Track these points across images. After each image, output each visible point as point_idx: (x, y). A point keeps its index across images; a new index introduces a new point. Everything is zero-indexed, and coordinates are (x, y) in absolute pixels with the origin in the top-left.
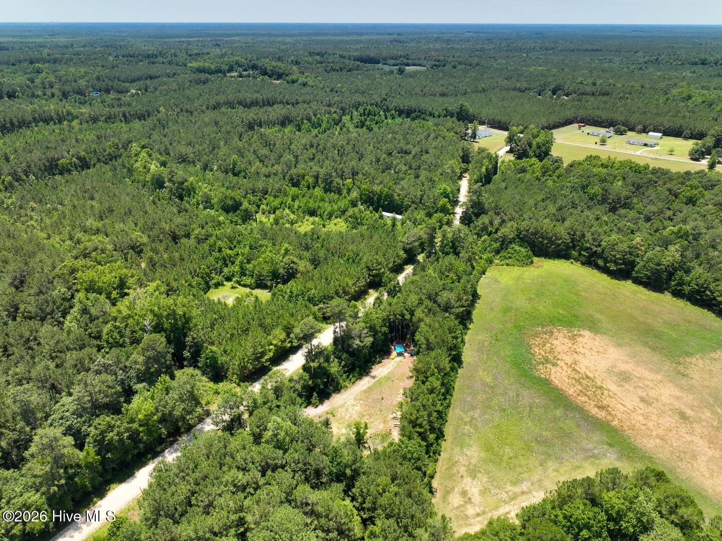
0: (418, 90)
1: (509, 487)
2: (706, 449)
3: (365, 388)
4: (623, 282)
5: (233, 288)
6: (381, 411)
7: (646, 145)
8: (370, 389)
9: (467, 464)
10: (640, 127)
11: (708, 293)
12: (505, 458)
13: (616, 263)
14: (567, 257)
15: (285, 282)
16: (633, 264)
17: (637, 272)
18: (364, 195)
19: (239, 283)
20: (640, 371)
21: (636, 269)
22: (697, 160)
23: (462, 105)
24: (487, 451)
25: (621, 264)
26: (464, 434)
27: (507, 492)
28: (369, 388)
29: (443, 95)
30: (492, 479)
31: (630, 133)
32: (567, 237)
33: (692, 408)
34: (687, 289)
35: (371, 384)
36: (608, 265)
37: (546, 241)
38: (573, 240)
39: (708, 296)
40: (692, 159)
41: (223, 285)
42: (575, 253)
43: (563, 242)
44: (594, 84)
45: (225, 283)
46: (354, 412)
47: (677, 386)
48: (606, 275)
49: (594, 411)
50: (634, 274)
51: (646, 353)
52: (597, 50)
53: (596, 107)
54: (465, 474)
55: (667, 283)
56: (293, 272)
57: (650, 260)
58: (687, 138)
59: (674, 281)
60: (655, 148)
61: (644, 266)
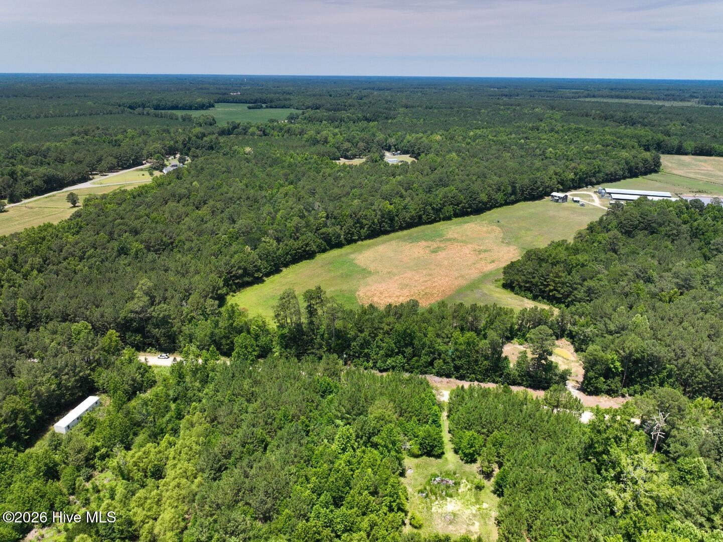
13: (259, 270)
34: (290, 258)
36: (254, 276)
59: (280, 259)
61: (267, 262)
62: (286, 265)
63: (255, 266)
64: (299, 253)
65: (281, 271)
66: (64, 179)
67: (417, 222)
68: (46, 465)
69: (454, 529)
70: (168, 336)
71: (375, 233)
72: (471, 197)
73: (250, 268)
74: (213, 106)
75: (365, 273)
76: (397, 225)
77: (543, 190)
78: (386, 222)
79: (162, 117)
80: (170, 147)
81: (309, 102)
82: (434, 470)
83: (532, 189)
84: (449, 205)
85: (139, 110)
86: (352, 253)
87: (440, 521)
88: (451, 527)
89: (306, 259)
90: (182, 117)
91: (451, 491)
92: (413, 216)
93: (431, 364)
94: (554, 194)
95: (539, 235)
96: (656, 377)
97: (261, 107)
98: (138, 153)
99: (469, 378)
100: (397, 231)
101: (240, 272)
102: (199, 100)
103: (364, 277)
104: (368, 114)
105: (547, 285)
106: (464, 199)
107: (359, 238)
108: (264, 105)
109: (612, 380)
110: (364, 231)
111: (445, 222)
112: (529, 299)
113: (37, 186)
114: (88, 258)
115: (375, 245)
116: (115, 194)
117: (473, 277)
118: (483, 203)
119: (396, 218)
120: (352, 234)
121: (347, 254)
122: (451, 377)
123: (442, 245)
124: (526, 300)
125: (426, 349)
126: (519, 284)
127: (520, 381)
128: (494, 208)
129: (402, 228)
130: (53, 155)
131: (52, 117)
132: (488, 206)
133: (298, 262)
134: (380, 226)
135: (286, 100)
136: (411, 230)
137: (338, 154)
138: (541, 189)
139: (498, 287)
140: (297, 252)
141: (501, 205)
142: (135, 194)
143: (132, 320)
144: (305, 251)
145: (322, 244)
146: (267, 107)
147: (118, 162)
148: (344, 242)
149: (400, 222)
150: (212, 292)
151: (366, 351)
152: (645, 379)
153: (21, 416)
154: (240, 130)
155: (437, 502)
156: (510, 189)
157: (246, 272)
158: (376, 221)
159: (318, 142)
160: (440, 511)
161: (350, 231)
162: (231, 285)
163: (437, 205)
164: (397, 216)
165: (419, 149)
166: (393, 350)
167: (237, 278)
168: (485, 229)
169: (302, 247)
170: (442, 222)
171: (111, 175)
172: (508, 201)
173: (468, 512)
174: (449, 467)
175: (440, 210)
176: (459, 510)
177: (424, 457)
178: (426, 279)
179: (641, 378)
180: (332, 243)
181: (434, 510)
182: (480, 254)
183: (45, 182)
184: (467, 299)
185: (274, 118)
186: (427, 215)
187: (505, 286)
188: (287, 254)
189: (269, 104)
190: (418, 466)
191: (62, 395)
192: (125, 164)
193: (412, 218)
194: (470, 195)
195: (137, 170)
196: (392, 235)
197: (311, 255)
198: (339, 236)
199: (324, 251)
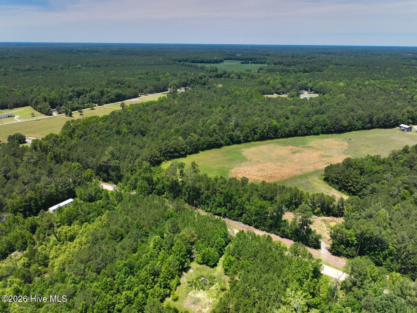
7: (9, 117)
13: (183, 150)
17: (188, 150)
34: (205, 146)
40: (47, 115)
42: (162, 158)
50: (188, 152)
58: (11, 108)
59: (199, 146)
60: (17, 116)
61: (190, 146)
62: (203, 150)
63: (181, 148)
64: (211, 144)
65: (199, 152)
66: (125, 96)
67: (294, 134)
68: (32, 224)
69: (193, 307)
70: (117, 177)
71: (263, 138)
72: (335, 122)
73: (178, 148)
74: (223, 62)
75: (244, 159)
76: (279, 135)
77: (394, 122)
78: (272, 133)
79: (191, 67)
80: (184, 83)
81: (276, 61)
82: (205, 273)
83: (385, 121)
84: (318, 126)
85: (182, 63)
86: (244, 148)
87: (189, 301)
88: (192, 306)
89: (216, 148)
90: (201, 66)
91: (206, 287)
92: (291, 130)
93: (241, 215)
94: (402, 125)
95: (374, 151)
96: (380, 253)
97: (249, 63)
98: (166, 84)
99: (261, 228)
100: (279, 138)
101: (172, 150)
102: (216, 58)
103: (242, 162)
104: (307, 69)
105: (348, 182)
106: (330, 123)
107: (253, 139)
108: (250, 62)
109: (349, 248)
110: (256, 137)
111: (314, 136)
112: (336, 189)
113: (112, 98)
114: (102, 134)
115: (260, 145)
116: (136, 104)
117: (308, 171)
118: (344, 127)
119: (279, 131)
120: (248, 137)
121: (241, 148)
122: (251, 226)
123: (302, 150)
124: (334, 190)
125: (238, 206)
126: (331, 179)
127: (290, 237)
128: (353, 130)
129: (282, 137)
130: (127, 83)
131: (141, 65)
132: (348, 129)
133: (210, 149)
134: (267, 134)
135: (264, 59)
136: (288, 138)
137: (273, 91)
138: (392, 121)
139: (320, 179)
140: (210, 143)
141: (359, 129)
142: (145, 105)
143: (104, 166)
144: (215, 143)
145: (227, 140)
146: (252, 63)
147: (154, 89)
148: (242, 141)
149: (282, 133)
150: (150, 158)
151: (208, 201)
152: (372, 253)
153: (33, 201)
154: (226, 75)
155: (194, 291)
156: (367, 120)
157: (176, 151)
158: (265, 131)
159: (264, 83)
160: (193, 295)
161: (246, 135)
162: (167, 156)
163: (309, 125)
164: (280, 129)
165: (324, 90)
166: (221, 204)
167: (170, 153)
168: (337, 143)
169: (214, 141)
170: (312, 136)
171: (150, 95)
172: (365, 127)
173: (207, 300)
174: (214, 274)
175: (311, 128)
176: (203, 298)
177: (205, 265)
178: (277, 168)
179: (370, 252)
180: (234, 141)
181: (190, 294)
182: (323, 158)
183: (116, 97)
184: (294, 183)
185: (249, 69)
186: (301, 131)
187: (326, 180)
188: (204, 144)
189: (253, 61)
190: (197, 269)
191: (57, 195)
192: (158, 90)
193: (290, 131)
194: (335, 121)
195: (162, 94)
196: (275, 140)
197: (219, 146)
198: (239, 137)
199: (228, 144)
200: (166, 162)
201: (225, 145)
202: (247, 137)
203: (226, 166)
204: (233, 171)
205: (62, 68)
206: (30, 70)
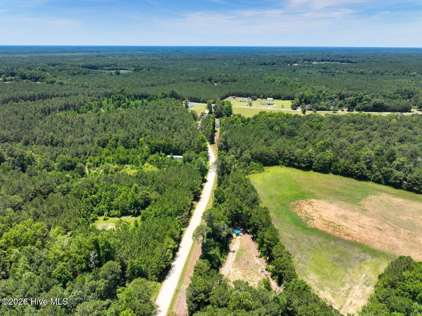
0: (137, 83)
1: (342, 289)
2: (398, 242)
3: (234, 259)
4: (309, 172)
5: (105, 219)
6: (252, 270)
7: (269, 104)
8: (237, 260)
9: (315, 284)
10: (262, 96)
11: (350, 170)
12: (329, 274)
13: (305, 163)
14: (277, 164)
15: (144, 208)
16: (311, 163)
17: (314, 166)
18: (153, 147)
19: (109, 215)
20: (348, 213)
21: (314, 164)
22: (295, 109)
23: (173, 91)
24: (318, 274)
25: (307, 163)
26: (301, 269)
27: (343, 292)
28: (235, 259)
29: (153, 86)
30: (332, 288)
31: (258, 99)
32: (277, 154)
33: (379, 224)
34: (340, 170)
35: (235, 256)
36: (300, 164)
37: (267, 158)
38: (279, 155)
39: (350, 171)
40: (293, 109)
41: (97, 219)
42: (281, 162)
43: (275, 157)
44: (227, 76)
45: (98, 218)
46: (239, 275)
47: (367, 216)
48: (300, 170)
49: (346, 238)
50: (313, 167)
51: (344, 204)
52: (214, 59)
53: (237, 87)
54: (318, 290)
55: (329, 169)
56: (149, 200)
57: (320, 159)
58: (283, 100)
59: (332, 167)
60: (274, 105)
61: (318, 163)
113: (367, 107)
145: (379, 177)
167: (290, 160)
169: (354, 169)
197: (362, 178)
198: (396, 178)
199: (378, 182)
200: (281, 167)
201: (373, 181)
202: (413, 184)
203: (318, 194)
204: (313, 200)
205: (394, 74)
206: (362, 73)
